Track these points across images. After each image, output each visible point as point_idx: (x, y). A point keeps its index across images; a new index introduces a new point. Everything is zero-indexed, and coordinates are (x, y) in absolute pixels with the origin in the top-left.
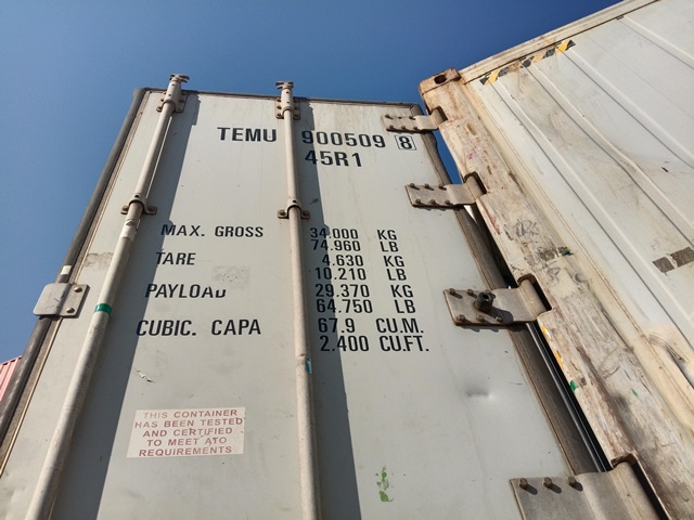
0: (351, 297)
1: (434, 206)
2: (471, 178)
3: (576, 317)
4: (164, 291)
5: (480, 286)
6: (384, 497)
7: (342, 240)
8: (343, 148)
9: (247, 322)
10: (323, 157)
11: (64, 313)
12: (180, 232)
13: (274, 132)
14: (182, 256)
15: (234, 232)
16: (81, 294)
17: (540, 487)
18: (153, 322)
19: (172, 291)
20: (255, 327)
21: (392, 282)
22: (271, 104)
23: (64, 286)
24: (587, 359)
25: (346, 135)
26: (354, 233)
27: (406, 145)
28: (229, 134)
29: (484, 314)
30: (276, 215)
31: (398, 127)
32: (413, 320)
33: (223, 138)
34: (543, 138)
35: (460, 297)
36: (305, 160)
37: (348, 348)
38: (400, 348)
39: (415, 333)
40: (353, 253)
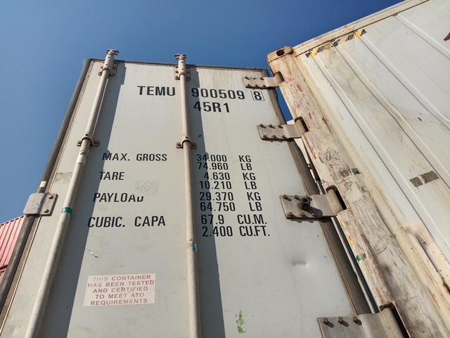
0: (222, 201)
1: (275, 139)
2: (299, 120)
3: (361, 214)
4: (105, 198)
5: (303, 193)
6: (240, 330)
7: (216, 162)
8: (218, 100)
9: (157, 217)
10: (205, 106)
11: (42, 213)
12: (114, 158)
13: (174, 88)
14: (115, 174)
15: (148, 157)
16: (53, 200)
17: (336, 323)
18: (98, 218)
19: (110, 198)
20: (162, 221)
21: (248, 191)
22: (172, 69)
23: (42, 195)
24: (367, 242)
25: (220, 91)
26: (224, 158)
27: (258, 97)
28: (145, 90)
29: (305, 211)
30: (175, 146)
31: (253, 85)
32: (261, 216)
33: (141, 94)
34: (344, 95)
35: (290, 200)
36: (193, 108)
37: (219, 234)
38: (252, 234)
39: (261, 224)
40: (224, 171)
